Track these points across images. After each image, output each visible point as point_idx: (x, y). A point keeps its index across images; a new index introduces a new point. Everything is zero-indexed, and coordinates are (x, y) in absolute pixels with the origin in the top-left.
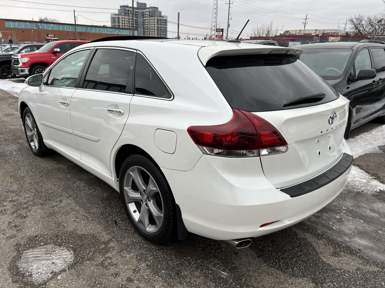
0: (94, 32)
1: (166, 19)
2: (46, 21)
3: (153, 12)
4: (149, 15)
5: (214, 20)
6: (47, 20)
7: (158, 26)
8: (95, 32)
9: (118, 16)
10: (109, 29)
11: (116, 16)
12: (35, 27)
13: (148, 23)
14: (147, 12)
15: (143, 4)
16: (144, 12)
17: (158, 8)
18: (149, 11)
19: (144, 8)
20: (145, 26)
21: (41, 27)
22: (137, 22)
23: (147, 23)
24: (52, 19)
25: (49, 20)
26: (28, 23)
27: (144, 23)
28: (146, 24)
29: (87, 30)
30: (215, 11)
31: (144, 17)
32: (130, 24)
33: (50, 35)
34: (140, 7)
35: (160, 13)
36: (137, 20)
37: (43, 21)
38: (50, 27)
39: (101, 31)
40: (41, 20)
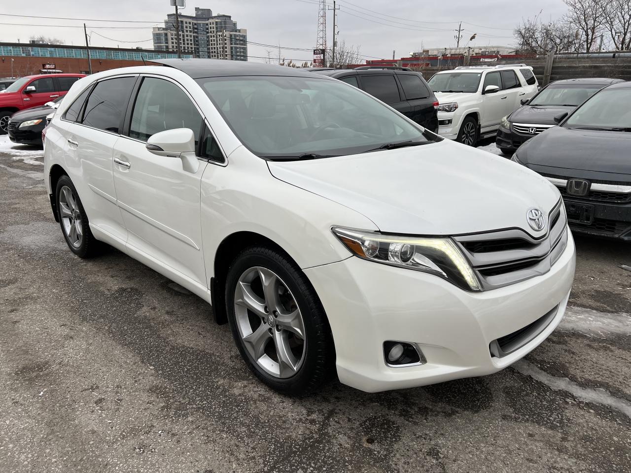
0: (120, 59)
1: (245, 34)
2: (41, 42)
3: (223, 23)
4: (217, 28)
5: (321, 34)
6: (43, 41)
7: (232, 46)
8: (123, 59)
9: (165, 32)
10: (147, 53)
11: (163, 32)
12: (23, 53)
13: (215, 42)
14: (213, 24)
15: (206, 11)
16: (207, 24)
17: (230, 17)
18: (216, 22)
19: (207, 17)
20: (211, 47)
21: (32, 53)
22: (197, 41)
23: (213, 42)
24: (52, 39)
25: (47, 42)
26: (11, 48)
27: (208, 41)
28: (212, 44)
29: (109, 56)
30: (321, 20)
31: (208, 33)
32: (186, 44)
33: (48, 66)
34: (201, 16)
35: (235, 24)
36: (197, 37)
37: (36, 43)
38: (47, 52)
39: (133, 57)
40: (33, 41)
